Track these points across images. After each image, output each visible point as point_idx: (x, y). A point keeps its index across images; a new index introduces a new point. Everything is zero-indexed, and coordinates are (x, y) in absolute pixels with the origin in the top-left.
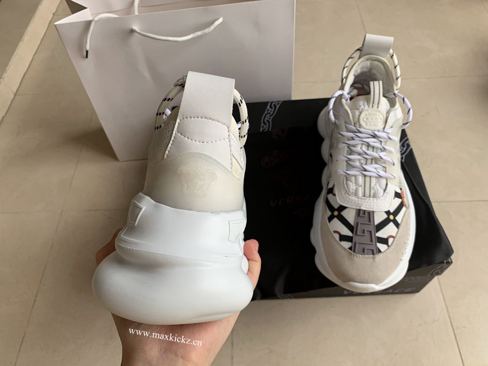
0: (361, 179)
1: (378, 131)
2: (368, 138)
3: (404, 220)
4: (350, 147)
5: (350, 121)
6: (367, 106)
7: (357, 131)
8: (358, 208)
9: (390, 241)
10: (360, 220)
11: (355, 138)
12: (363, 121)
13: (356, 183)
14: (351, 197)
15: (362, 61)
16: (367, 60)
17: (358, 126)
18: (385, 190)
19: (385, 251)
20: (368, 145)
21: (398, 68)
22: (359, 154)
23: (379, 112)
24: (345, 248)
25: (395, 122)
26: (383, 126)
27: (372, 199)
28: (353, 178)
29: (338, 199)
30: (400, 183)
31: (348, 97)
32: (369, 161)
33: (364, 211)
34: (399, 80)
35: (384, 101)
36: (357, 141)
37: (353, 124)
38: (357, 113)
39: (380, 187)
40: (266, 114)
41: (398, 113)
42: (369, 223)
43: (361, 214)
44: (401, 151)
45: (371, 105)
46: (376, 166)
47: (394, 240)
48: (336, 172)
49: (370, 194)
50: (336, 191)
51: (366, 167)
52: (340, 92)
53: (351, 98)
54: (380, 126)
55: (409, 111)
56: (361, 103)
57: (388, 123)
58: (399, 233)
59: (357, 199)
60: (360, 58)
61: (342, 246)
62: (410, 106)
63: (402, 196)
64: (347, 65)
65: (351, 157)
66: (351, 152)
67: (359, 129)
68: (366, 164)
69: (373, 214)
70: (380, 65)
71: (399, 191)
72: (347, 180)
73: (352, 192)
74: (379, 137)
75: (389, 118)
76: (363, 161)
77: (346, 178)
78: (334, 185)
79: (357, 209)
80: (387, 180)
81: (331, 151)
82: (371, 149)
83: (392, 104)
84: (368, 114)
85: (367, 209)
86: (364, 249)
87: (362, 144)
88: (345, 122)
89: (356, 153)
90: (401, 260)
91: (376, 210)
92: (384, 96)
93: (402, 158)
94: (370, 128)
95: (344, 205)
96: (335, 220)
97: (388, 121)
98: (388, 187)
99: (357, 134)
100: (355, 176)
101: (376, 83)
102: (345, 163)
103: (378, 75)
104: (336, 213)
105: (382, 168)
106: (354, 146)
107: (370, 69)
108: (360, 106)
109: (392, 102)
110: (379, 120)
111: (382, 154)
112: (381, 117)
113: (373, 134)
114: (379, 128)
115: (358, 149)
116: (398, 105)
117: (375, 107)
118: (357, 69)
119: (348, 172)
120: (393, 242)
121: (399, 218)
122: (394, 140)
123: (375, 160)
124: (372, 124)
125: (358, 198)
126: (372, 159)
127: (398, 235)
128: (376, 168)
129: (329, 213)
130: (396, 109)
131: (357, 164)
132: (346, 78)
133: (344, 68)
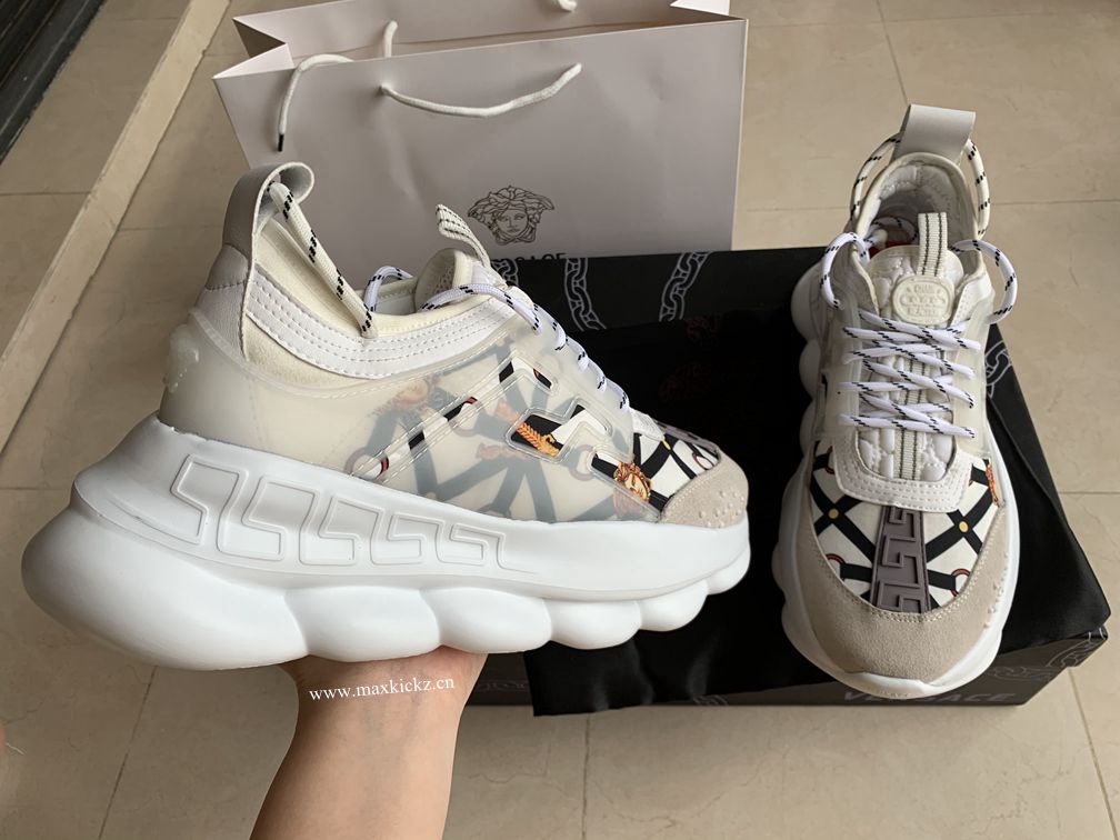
0: (893, 437)
1: (936, 327)
2: (913, 343)
3: (992, 534)
4: (870, 363)
5: (871, 302)
6: (911, 269)
7: (887, 326)
8: (886, 503)
9: (960, 581)
10: (890, 532)
11: (881, 343)
12: (902, 304)
13: (883, 445)
14: (869, 477)
15: (901, 166)
16: (912, 163)
17: (888, 314)
18: (948, 465)
19: (945, 606)
20: (912, 360)
21: (984, 182)
22: (891, 380)
23: (939, 283)
24: (853, 595)
25: (974, 308)
26: (948, 317)
27: (918, 483)
28: (876, 434)
29: (839, 480)
30: (985, 448)
31: (865, 246)
32: (913, 397)
33: (901, 511)
34: (987, 210)
35: (950, 259)
36: (886, 350)
37: (877, 310)
38: (888, 285)
39: (937, 455)
40: (674, 281)
41: (982, 287)
42: (912, 539)
43: (893, 518)
44: (987, 374)
45: (920, 268)
46: (930, 407)
47: (968, 580)
48: (837, 418)
49: (914, 471)
50: (835, 463)
51: (904, 408)
52: (848, 237)
53: (873, 251)
54: (941, 315)
55: (1009, 284)
56: (898, 262)
57: (959, 309)
58: (980, 563)
59: (883, 482)
60: (894, 159)
61: (848, 591)
62: (1012, 271)
63: (989, 479)
64: (864, 174)
65: (872, 385)
66: (872, 375)
67: (891, 322)
68: (906, 403)
69: (921, 518)
70: (943, 175)
71: (982, 467)
72: (860, 438)
73: (873, 467)
74: (938, 342)
75: (962, 298)
76: (899, 396)
77: (860, 433)
78: (830, 450)
79: (883, 506)
80: (954, 440)
81: (826, 371)
82: (917, 368)
83: (970, 266)
84: (913, 290)
85: (906, 507)
86: (898, 598)
87: (899, 356)
88: (859, 306)
89: (885, 376)
90: (985, 626)
91: (929, 510)
92: (951, 248)
93: (989, 389)
94: (918, 319)
95: (853, 495)
96: (832, 530)
97: (960, 304)
98: (957, 456)
99: (886, 333)
100: (880, 429)
101: (933, 217)
102: (857, 400)
103: (937, 199)
104: (834, 514)
105: (944, 414)
106: (880, 360)
107: (918, 186)
108: (894, 269)
109: (970, 260)
110: (939, 302)
111: (945, 381)
112: (943, 294)
113: (924, 335)
114: (937, 322)
115: (888, 367)
116: (982, 269)
117: (930, 271)
118: (887, 185)
119: (863, 420)
120: (966, 585)
121: (981, 530)
122: (973, 351)
123: (927, 394)
124: (923, 312)
125: (887, 481)
126: (920, 392)
127: (978, 568)
128: (928, 413)
129: (818, 514)
130: (978, 278)
131: (886, 401)
132: (863, 203)
133: (858, 181)
